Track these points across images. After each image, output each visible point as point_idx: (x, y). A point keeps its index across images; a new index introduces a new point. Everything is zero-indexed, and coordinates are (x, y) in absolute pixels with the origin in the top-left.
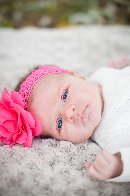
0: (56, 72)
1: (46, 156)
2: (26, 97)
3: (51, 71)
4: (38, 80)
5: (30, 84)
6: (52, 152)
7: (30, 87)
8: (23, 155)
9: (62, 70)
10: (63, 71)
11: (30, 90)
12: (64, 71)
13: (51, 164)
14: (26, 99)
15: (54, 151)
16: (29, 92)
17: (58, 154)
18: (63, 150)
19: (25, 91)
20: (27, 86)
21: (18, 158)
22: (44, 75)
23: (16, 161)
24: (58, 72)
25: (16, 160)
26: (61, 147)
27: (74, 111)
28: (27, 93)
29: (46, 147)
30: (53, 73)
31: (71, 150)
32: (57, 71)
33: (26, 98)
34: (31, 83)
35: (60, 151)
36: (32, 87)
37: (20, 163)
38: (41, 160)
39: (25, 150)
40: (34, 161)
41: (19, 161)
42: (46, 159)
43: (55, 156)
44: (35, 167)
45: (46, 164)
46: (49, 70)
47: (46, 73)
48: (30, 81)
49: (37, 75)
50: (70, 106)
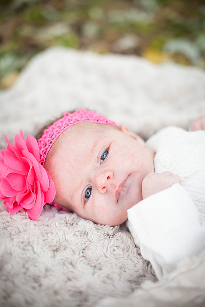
0: (96, 121)
1: (51, 237)
2: (47, 146)
3: (89, 118)
4: (68, 127)
5: (57, 131)
6: (61, 233)
7: (55, 134)
8: (21, 229)
9: (105, 121)
10: (107, 122)
11: (55, 139)
12: (109, 122)
13: (55, 248)
14: (46, 150)
15: (65, 232)
16: (53, 141)
17: (70, 237)
18: (77, 233)
19: (47, 139)
20: (52, 133)
21: (13, 232)
22: (78, 122)
23: (9, 235)
24: (99, 122)
25: (10, 234)
26: (76, 229)
27: (109, 180)
28: (50, 141)
29: (57, 225)
30: (92, 121)
31: (89, 235)
32: (98, 120)
33: (47, 149)
34: (58, 129)
35: (72, 234)
36: (58, 135)
37: (12, 240)
38: (40, 241)
39: (28, 224)
40: (31, 239)
41: (12, 237)
42: (49, 240)
43: (64, 239)
44: (30, 248)
45: (47, 248)
46: (87, 117)
47: (82, 119)
48: (58, 126)
49: (69, 120)
50: (105, 172)
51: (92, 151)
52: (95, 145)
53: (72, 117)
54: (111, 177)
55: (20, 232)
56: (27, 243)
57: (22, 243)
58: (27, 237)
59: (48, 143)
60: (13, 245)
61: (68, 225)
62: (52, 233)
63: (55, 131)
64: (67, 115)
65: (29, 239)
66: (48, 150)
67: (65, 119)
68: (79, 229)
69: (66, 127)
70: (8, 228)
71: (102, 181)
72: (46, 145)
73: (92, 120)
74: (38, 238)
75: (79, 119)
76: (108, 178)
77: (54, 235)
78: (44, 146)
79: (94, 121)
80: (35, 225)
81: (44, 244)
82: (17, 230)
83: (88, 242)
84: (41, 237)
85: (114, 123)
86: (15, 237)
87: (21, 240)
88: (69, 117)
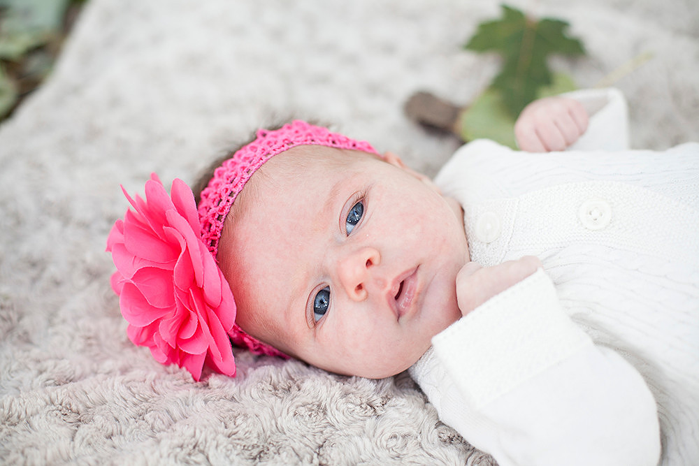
0: (330, 143)
1: (244, 425)
2: (223, 203)
3: (314, 137)
4: (269, 156)
5: (243, 168)
6: (265, 415)
7: (240, 174)
8: (176, 414)
10: (354, 145)
11: (240, 186)
12: (358, 146)
13: (255, 452)
14: (222, 210)
15: (276, 410)
16: (236, 190)
17: (286, 421)
18: (302, 410)
19: (223, 187)
20: (234, 173)
21: (158, 424)
22: (291, 146)
23: (150, 433)
24: (338, 145)
25: (152, 428)
26: (298, 401)
27: (372, 268)
28: (229, 192)
29: (255, 394)
30: (322, 143)
31: (329, 413)
32: (334, 142)
33: (224, 208)
34: (247, 164)
35: (291, 414)
36: (246, 176)
37: (159, 442)
38: (221, 438)
39: (191, 399)
40: (200, 437)
41: (158, 435)
42: (241, 434)
43: (274, 428)
44: (200, 458)
45: (238, 455)
46: (310, 135)
47: (298, 139)
48: (246, 158)
49: (269, 143)
50: (360, 250)
51: (329, 205)
52: (334, 193)
53: (275, 136)
54: (375, 261)
55: (175, 421)
56: (191, 447)
57: (182, 447)
58: (191, 431)
59: (224, 198)
60: (161, 456)
61: (280, 393)
62: (245, 415)
63: (238, 167)
64: (264, 135)
65: (194, 436)
66: (226, 210)
67: (260, 142)
68: (304, 400)
69: (264, 158)
70: (147, 416)
71: (353, 271)
72: (221, 200)
73: (321, 141)
74: (216, 432)
75: (292, 139)
76: (369, 263)
77: (249, 421)
78: (215, 203)
79: (327, 143)
80: (206, 401)
81: (230, 446)
82: (166, 418)
83: (329, 429)
84: (222, 429)
85: (369, 148)
86: (163, 434)
87: (176, 442)
88: (268, 138)
